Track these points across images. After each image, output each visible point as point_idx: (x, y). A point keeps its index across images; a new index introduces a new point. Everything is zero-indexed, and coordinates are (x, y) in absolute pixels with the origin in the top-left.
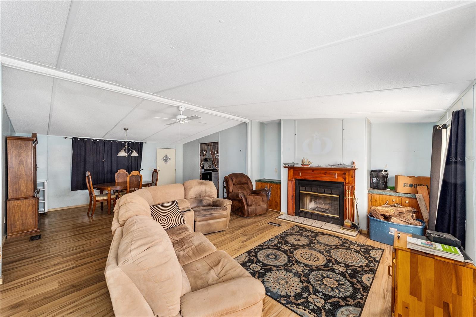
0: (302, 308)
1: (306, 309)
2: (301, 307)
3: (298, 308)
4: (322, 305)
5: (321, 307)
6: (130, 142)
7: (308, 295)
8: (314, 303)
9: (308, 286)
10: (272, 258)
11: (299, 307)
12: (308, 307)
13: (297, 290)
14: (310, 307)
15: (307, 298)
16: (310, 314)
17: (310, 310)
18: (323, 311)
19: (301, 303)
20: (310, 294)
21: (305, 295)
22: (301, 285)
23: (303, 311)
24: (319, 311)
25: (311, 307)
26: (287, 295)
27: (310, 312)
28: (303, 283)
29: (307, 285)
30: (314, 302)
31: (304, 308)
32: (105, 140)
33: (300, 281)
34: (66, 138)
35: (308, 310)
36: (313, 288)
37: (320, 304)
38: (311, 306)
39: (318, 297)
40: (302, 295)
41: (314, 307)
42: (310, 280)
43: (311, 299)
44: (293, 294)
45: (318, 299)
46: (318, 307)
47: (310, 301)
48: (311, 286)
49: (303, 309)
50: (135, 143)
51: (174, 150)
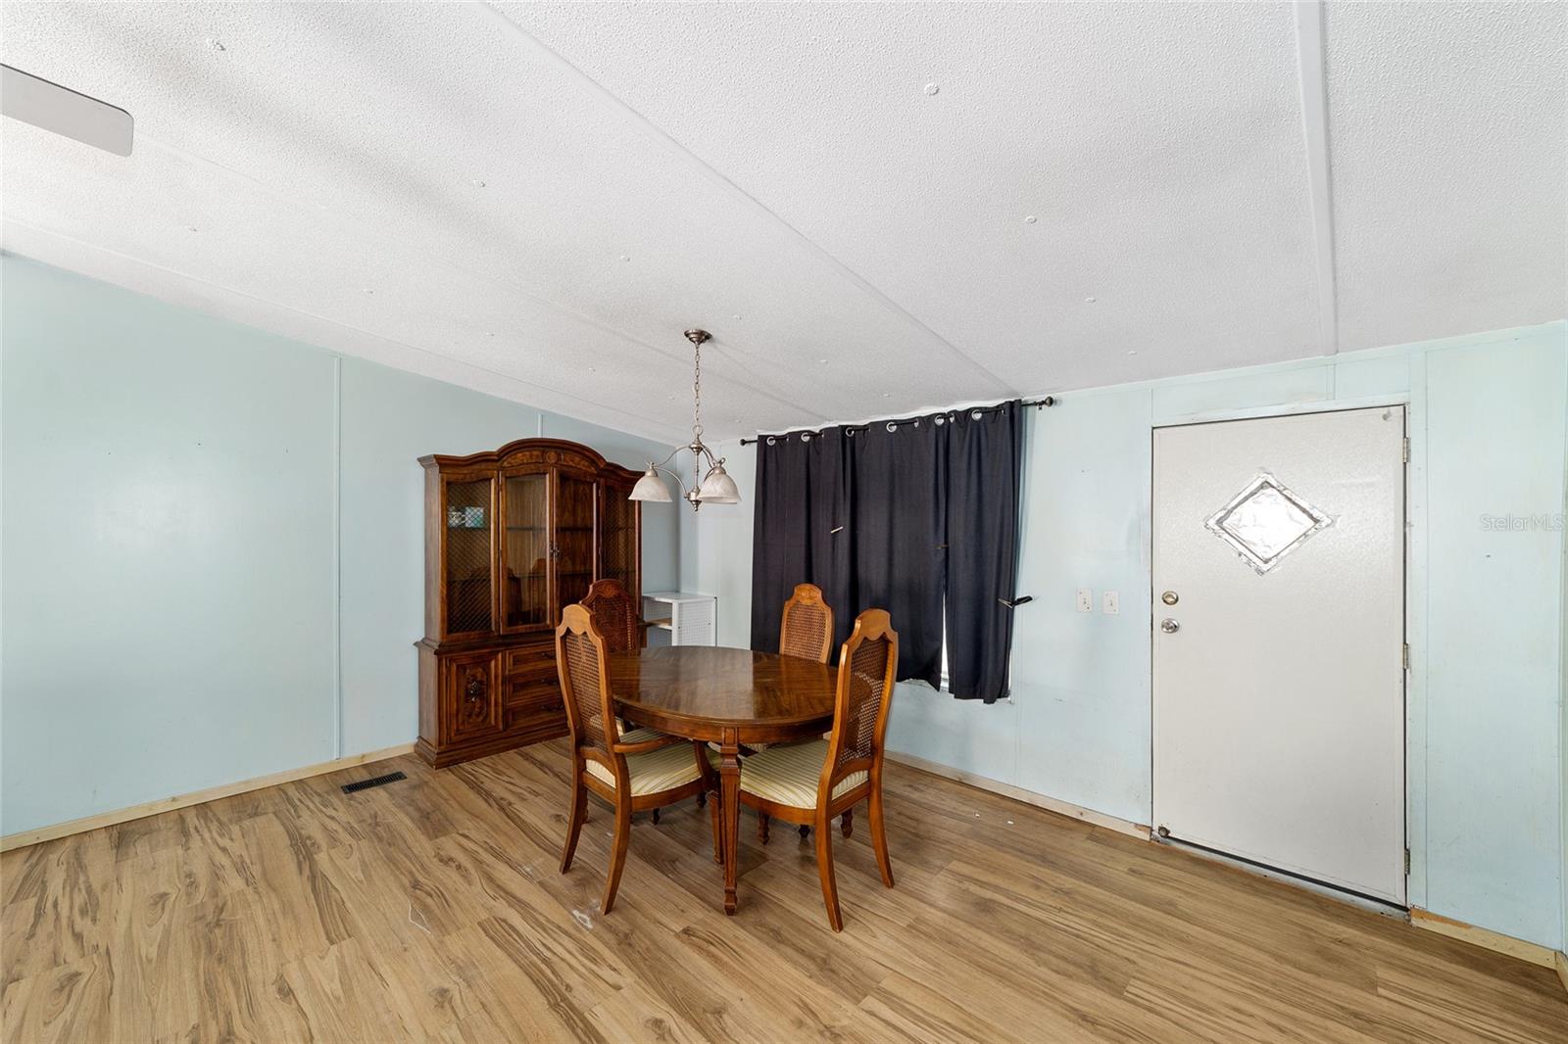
34: (743, 443)
50: (977, 416)
51: (1385, 417)
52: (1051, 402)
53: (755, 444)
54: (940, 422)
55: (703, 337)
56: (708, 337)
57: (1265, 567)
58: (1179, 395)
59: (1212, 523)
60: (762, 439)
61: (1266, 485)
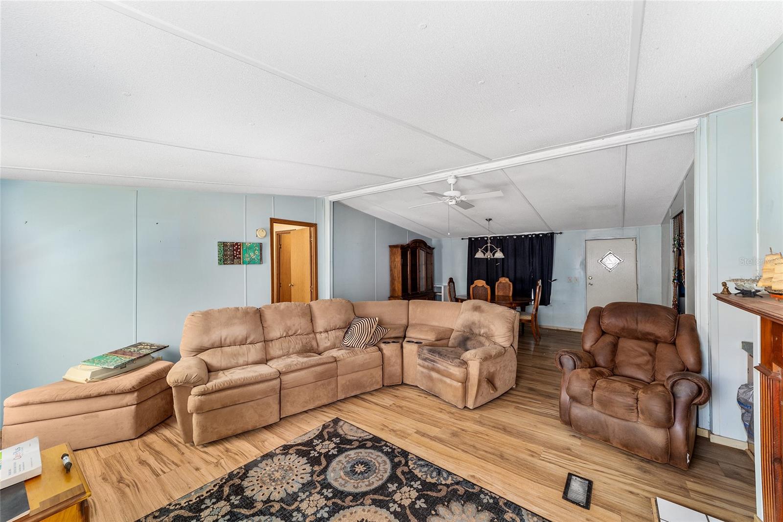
0: (213, 490)
1: (209, 493)
2: (215, 489)
3: (216, 485)
4: (202, 517)
5: (199, 515)
6: (533, 234)
7: (233, 503)
8: (212, 506)
9: (253, 508)
10: (362, 473)
11: (217, 487)
12: (210, 497)
13: (252, 491)
14: (209, 500)
15: (228, 499)
16: (199, 497)
17: (205, 499)
18: (190, 514)
19: (223, 490)
20: (233, 506)
21: (235, 500)
22: (259, 497)
23: (208, 490)
24: (194, 508)
25: (207, 501)
26: (247, 477)
27: (201, 498)
28: (265, 502)
29: (255, 507)
30: (214, 507)
31: (212, 491)
32: (500, 237)
33: (272, 498)
34: (462, 239)
35: (205, 495)
36: (244, 515)
37: (206, 515)
38: (211, 500)
39: (220, 517)
40: (237, 494)
41: (205, 504)
42: (267, 517)
43: (223, 505)
44: (245, 483)
45: (218, 515)
46: (202, 510)
47: (219, 503)
48: (251, 513)
49: (210, 490)
50: (541, 235)
51: (633, 240)
52: (561, 233)
53: (468, 240)
54: (530, 236)
55: (490, 220)
56: (491, 219)
57: (610, 270)
58: (592, 233)
59: (599, 261)
60: (470, 239)
61: (610, 253)
